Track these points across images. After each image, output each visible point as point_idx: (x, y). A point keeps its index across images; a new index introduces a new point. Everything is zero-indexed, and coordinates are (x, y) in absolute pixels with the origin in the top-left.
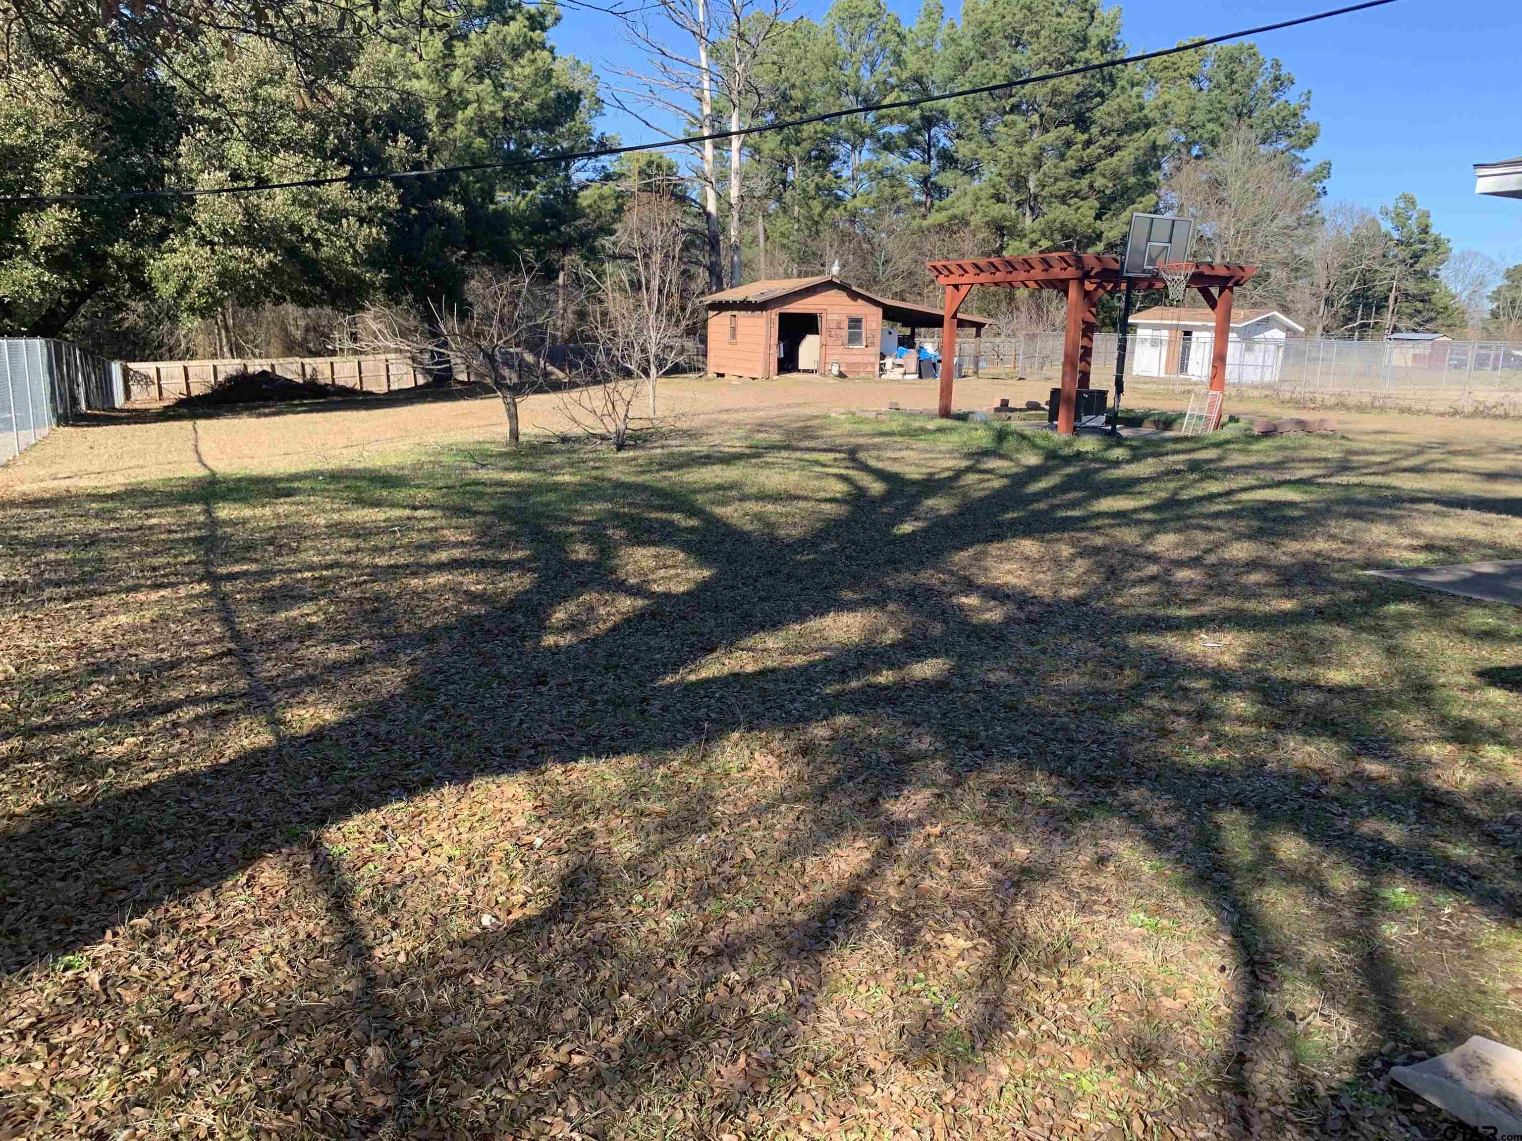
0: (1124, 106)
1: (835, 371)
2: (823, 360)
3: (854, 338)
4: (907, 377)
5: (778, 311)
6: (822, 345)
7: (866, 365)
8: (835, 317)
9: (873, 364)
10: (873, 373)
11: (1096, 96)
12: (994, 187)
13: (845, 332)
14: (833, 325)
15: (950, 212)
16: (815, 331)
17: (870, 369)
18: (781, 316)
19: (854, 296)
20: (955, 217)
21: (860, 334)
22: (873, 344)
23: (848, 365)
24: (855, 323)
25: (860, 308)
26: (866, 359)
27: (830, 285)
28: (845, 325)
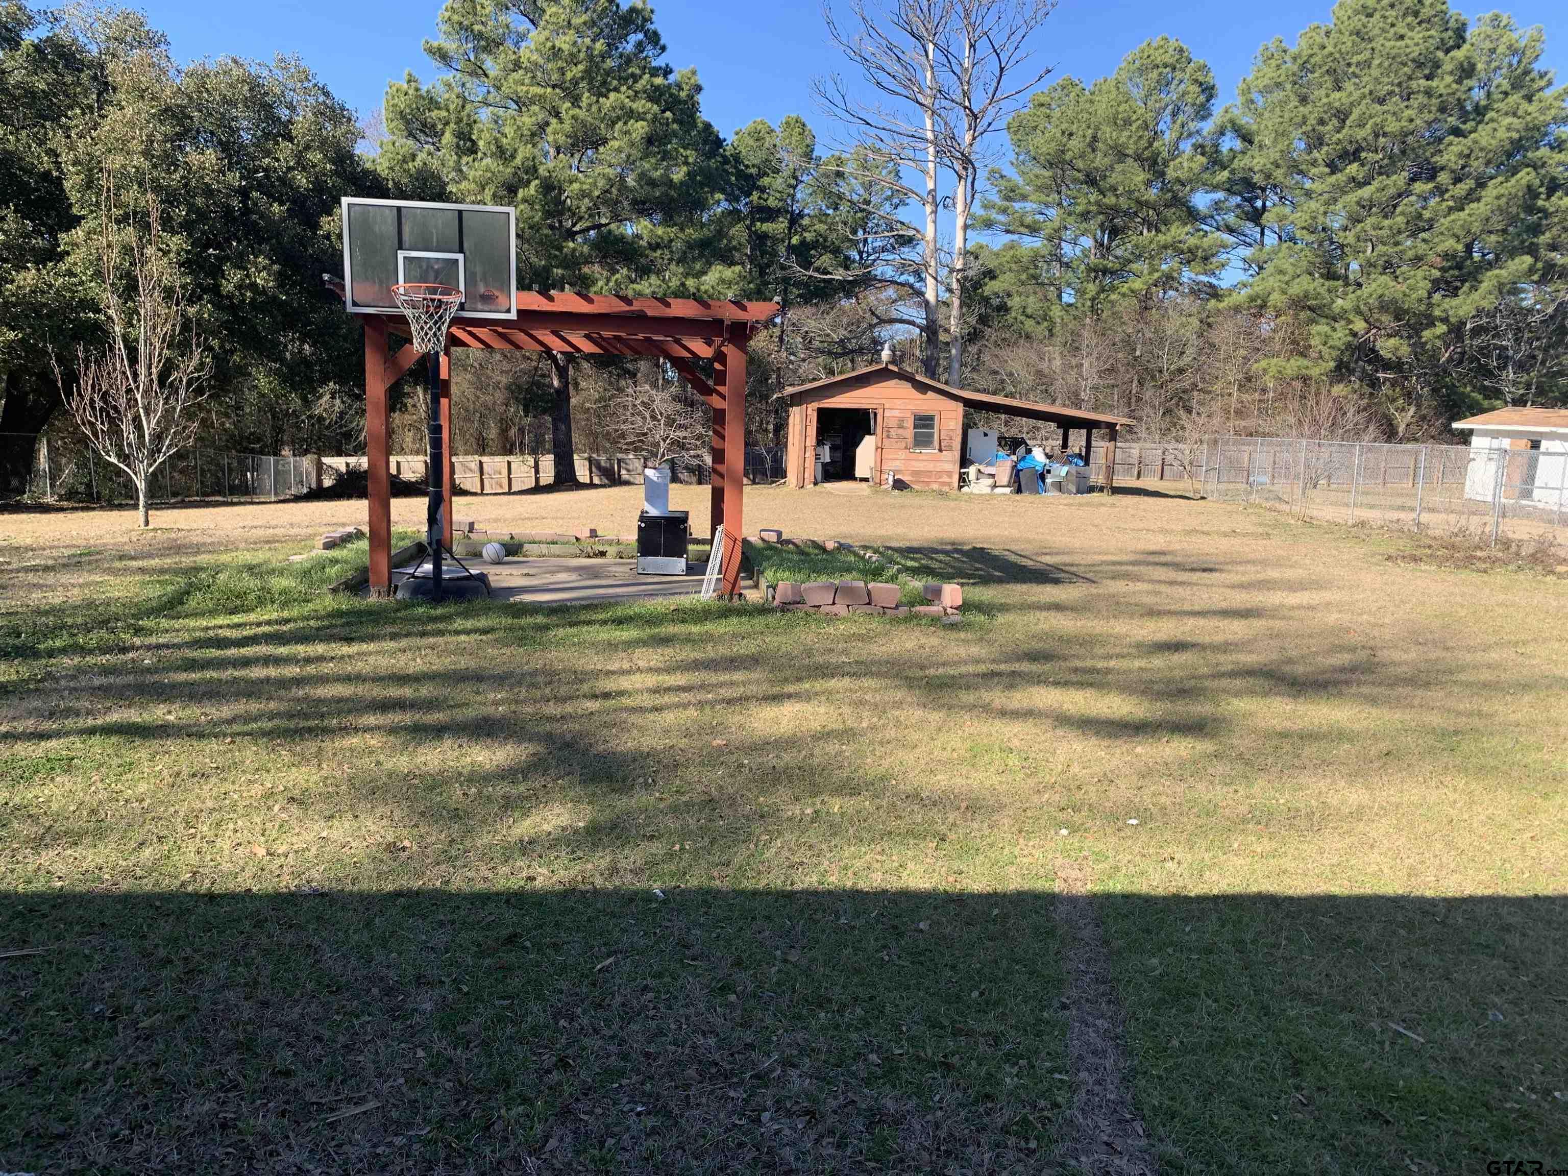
2: (882, 468)
3: (922, 440)
4: (998, 490)
5: (816, 405)
6: (882, 449)
7: (940, 473)
8: (896, 413)
9: (949, 474)
10: (949, 484)
13: (909, 432)
14: (893, 423)
16: (873, 432)
17: (945, 479)
18: (821, 412)
19: (922, 388)
21: (931, 435)
22: (950, 448)
23: (911, 473)
24: (924, 421)
25: (930, 403)
26: (939, 466)
27: (888, 374)
28: (909, 423)
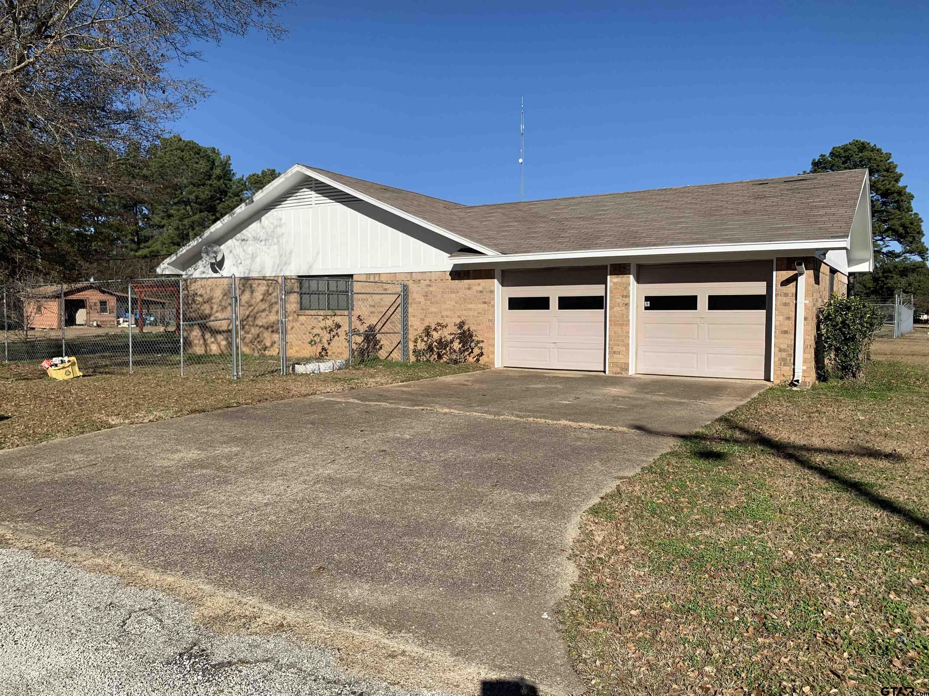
0: (230, 205)
1: (95, 324)
2: (88, 320)
3: (103, 310)
5: (64, 298)
6: (87, 313)
7: (110, 321)
8: (93, 301)
9: (113, 321)
11: (217, 199)
12: (171, 239)
13: (98, 307)
14: (92, 304)
15: (150, 249)
16: (84, 307)
17: (112, 323)
18: (66, 301)
19: (103, 292)
20: (153, 251)
21: (106, 308)
22: (113, 312)
23: (101, 322)
24: (103, 303)
25: (105, 297)
26: (110, 319)
27: (91, 287)
28: (99, 304)
